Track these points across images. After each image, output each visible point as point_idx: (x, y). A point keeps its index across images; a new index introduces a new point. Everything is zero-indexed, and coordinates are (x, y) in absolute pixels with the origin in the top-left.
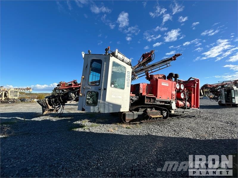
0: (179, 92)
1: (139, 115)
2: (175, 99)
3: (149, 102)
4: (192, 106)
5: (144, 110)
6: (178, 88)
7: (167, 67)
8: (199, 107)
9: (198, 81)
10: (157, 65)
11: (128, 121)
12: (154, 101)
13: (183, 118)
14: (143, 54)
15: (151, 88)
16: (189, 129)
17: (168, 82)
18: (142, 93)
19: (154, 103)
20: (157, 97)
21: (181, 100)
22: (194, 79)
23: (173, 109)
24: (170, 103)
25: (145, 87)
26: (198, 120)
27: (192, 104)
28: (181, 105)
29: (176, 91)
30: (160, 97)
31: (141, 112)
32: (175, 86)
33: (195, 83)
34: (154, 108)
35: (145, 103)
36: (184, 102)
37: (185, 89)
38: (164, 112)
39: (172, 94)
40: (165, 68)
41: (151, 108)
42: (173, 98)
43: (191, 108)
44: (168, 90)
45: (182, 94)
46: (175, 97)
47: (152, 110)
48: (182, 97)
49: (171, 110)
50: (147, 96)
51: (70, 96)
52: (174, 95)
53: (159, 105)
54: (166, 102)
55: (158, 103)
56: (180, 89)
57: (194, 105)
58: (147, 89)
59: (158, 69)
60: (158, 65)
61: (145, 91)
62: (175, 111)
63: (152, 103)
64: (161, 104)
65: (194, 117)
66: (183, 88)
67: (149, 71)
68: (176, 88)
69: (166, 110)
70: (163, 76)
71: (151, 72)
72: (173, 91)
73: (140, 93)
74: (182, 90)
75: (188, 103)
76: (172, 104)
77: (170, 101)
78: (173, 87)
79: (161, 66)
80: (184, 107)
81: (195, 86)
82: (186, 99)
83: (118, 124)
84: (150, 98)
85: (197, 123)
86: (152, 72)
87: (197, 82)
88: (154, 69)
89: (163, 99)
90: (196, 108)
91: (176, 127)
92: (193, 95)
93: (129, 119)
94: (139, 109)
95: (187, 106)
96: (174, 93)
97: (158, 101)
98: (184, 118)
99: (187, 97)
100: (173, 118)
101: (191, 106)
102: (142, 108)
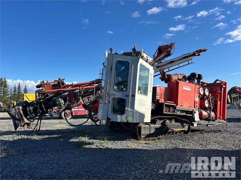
0: (203, 98)
1: (156, 129)
2: (198, 107)
3: (168, 111)
4: (218, 117)
5: (162, 122)
6: (202, 93)
7: (188, 64)
8: (226, 119)
9: (225, 84)
10: (176, 62)
11: (144, 137)
12: (174, 111)
13: (207, 132)
14: (160, 46)
15: (170, 93)
16: (216, 143)
17: (190, 86)
18: (159, 100)
19: (174, 112)
20: (177, 105)
21: (205, 109)
22: (221, 81)
23: (195, 121)
24: (192, 113)
25: (163, 92)
26: (225, 135)
27: (218, 116)
28: (205, 116)
29: (199, 97)
30: (181, 106)
31: (158, 125)
32: (198, 91)
33: (221, 87)
34: (173, 120)
35: (164, 113)
36: (209, 112)
37: (210, 95)
38: (185, 124)
39: (195, 101)
40: (185, 65)
41: (170, 119)
42: (196, 107)
43: (217, 119)
44: (190, 96)
45: (206, 101)
46: (198, 105)
47: (171, 122)
48: (207, 105)
49: (193, 123)
50: (166, 103)
51: (58, 103)
52: (197, 103)
53: (179, 116)
54: (187, 112)
55: (179, 113)
56: (204, 94)
57: (220, 116)
58: (165, 94)
59: (177, 66)
60: (178, 62)
61: (163, 97)
62: (198, 124)
63: (171, 113)
64: (182, 114)
65: (220, 131)
66: (208, 94)
67: (166, 69)
68: (200, 94)
69: (187, 123)
70: (183, 76)
71: (167, 70)
72: (197, 97)
73: (157, 100)
74: (206, 96)
75: (213, 114)
76: (195, 114)
77: (192, 111)
78: (197, 92)
79: (181, 63)
80: (208, 119)
81: (222, 91)
82: (211, 107)
83: (133, 140)
84: (169, 106)
85: (224, 138)
86: (169, 71)
87: (224, 86)
88: (172, 66)
89: (184, 108)
90: (222, 119)
91: (201, 141)
92: (219, 102)
93: (145, 133)
94: (157, 121)
95: (212, 118)
96: (197, 99)
97: (178, 110)
98: (209, 133)
99: (212, 106)
100: (195, 133)
101: (216, 118)
102: (160, 119)
